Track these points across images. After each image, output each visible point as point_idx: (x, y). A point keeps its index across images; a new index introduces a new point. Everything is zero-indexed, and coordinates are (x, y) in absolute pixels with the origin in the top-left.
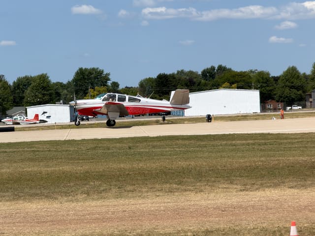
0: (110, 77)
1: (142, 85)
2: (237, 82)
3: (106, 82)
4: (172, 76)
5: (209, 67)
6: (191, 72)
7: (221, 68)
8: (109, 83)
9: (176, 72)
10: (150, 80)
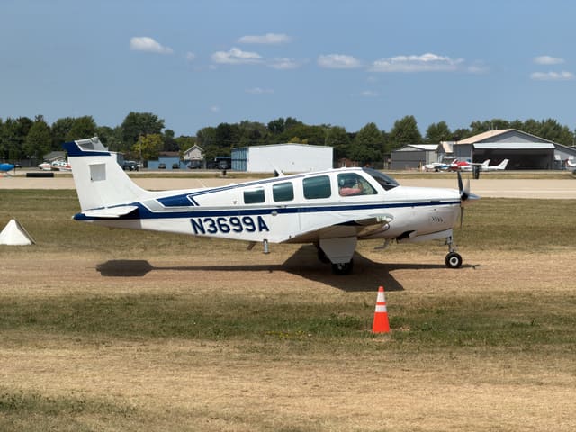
0: (164, 124)
1: (200, 134)
2: (309, 137)
3: (160, 129)
4: (235, 126)
5: (277, 119)
6: (257, 124)
7: (291, 122)
8: (163, 131)
9: (239, 123)
10: (209, 130)
